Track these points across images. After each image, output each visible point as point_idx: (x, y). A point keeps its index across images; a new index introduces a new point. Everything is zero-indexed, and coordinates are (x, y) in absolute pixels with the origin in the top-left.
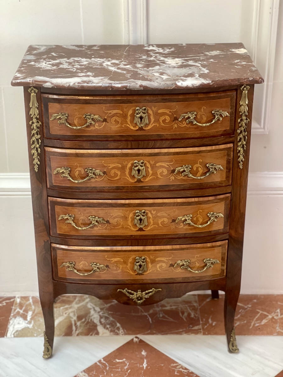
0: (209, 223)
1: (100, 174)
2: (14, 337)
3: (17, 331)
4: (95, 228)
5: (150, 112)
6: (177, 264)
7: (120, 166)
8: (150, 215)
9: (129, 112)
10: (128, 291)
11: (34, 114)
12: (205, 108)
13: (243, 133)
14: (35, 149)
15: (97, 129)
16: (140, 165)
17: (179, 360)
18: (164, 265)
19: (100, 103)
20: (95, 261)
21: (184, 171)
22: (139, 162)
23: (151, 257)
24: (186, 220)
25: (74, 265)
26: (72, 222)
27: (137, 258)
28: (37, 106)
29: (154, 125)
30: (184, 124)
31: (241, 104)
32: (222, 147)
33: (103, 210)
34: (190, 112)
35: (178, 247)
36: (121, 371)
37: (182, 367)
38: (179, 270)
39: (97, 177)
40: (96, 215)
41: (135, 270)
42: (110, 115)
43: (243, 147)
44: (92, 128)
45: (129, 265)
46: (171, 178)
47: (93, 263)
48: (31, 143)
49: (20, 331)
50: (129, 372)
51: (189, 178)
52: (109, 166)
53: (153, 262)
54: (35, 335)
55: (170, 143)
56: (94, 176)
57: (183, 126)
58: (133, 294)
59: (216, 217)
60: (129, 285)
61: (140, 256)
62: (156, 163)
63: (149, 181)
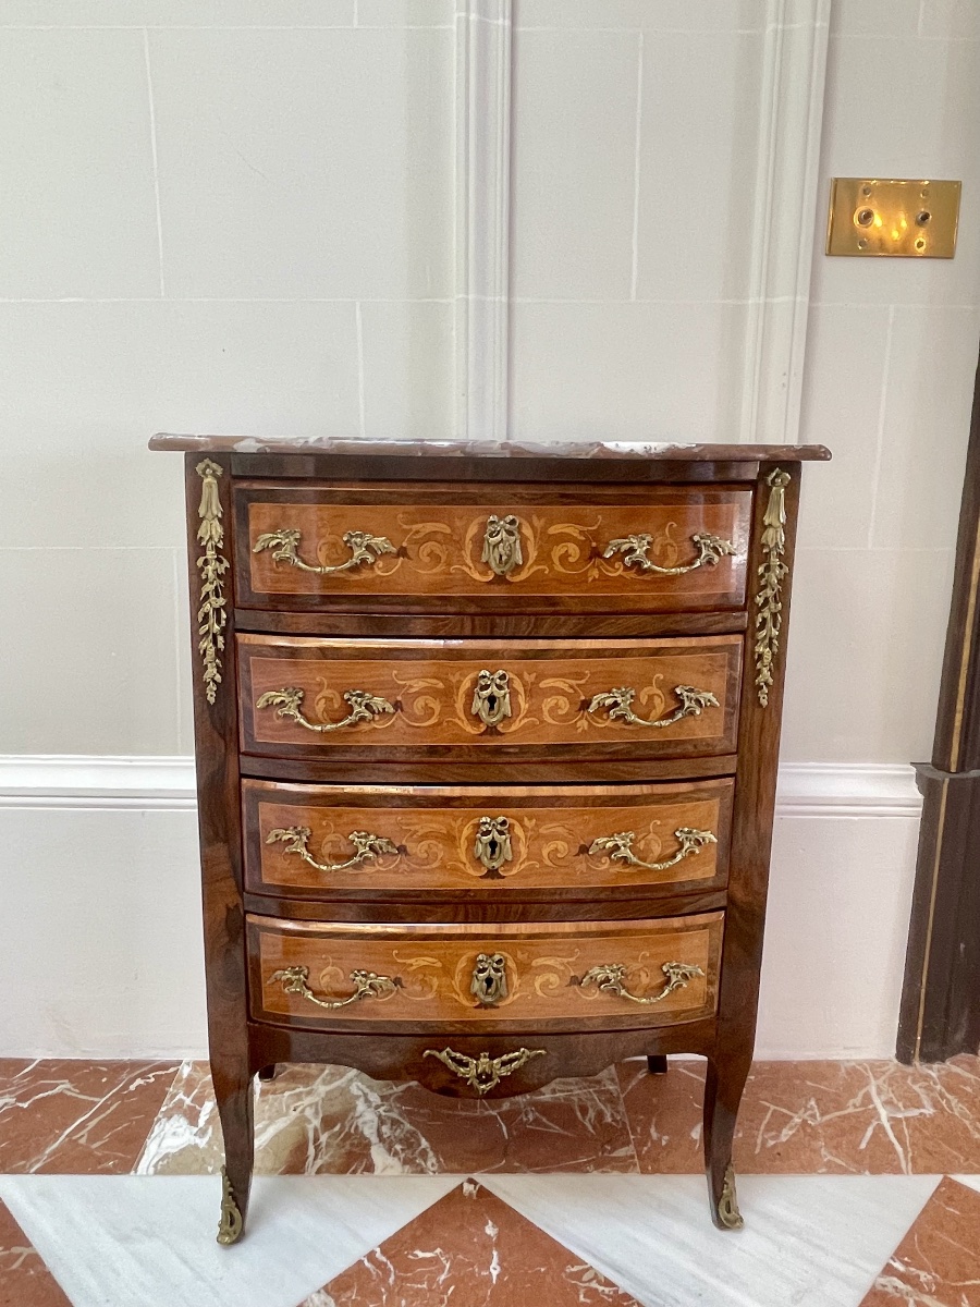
0: (679, 857)
1: (384, 709)
2: (156, 1173)
3: (166, 1156)
4: (368, 869)
5: (527, 531)
6: (591, 978)
7: (441, 685)
8: (518, 830)
9: (469, 530)
10: (453, 1054)
11: (211, 538)
12: (675, 525)
13: (772, 605)
14: (211, 637)
15: (378, 576)
16: (496, 685)
17: (588, 1251)
18: (553, 978)
19: (390, 503)
20: (365, 966)
21: (616, 704)
22: (492, 674)
23: (520, 955)
24: (616, 847)
25: (306, 977)
26: (304, 851)
27: (480, 957)
28: (220, 515)
29: (535, 568)
30: (617, 571)
31: (766, 523)
32: (716, 640)
33: (390, 813)
34: (636, 534)
35: (593, 926)
36: (430, 1290)
37: (596, 1277)
38: (596, 995)
39: (377, 718)
40: (370, 829)
41: (475, 995)
42: (418, 537)
43: (770, 645)
44: (365, 574)
45: (458, 978)
46: (579, 724)
47: (359, 971)
48: (200, 620)
49: (174, 1155)
50: (450, 1292)
51: (626, 727)
52: (411, 687)
53: (524, 969)
54: (210, 1169)
55: (579, 623)
56: (367, 714)
57: (616, 574)
58: (466, 1065)
59: (698, 842)
60: (456, 1039)
61: (490, 952)
62: (541, 677)
63: (516, 733)
